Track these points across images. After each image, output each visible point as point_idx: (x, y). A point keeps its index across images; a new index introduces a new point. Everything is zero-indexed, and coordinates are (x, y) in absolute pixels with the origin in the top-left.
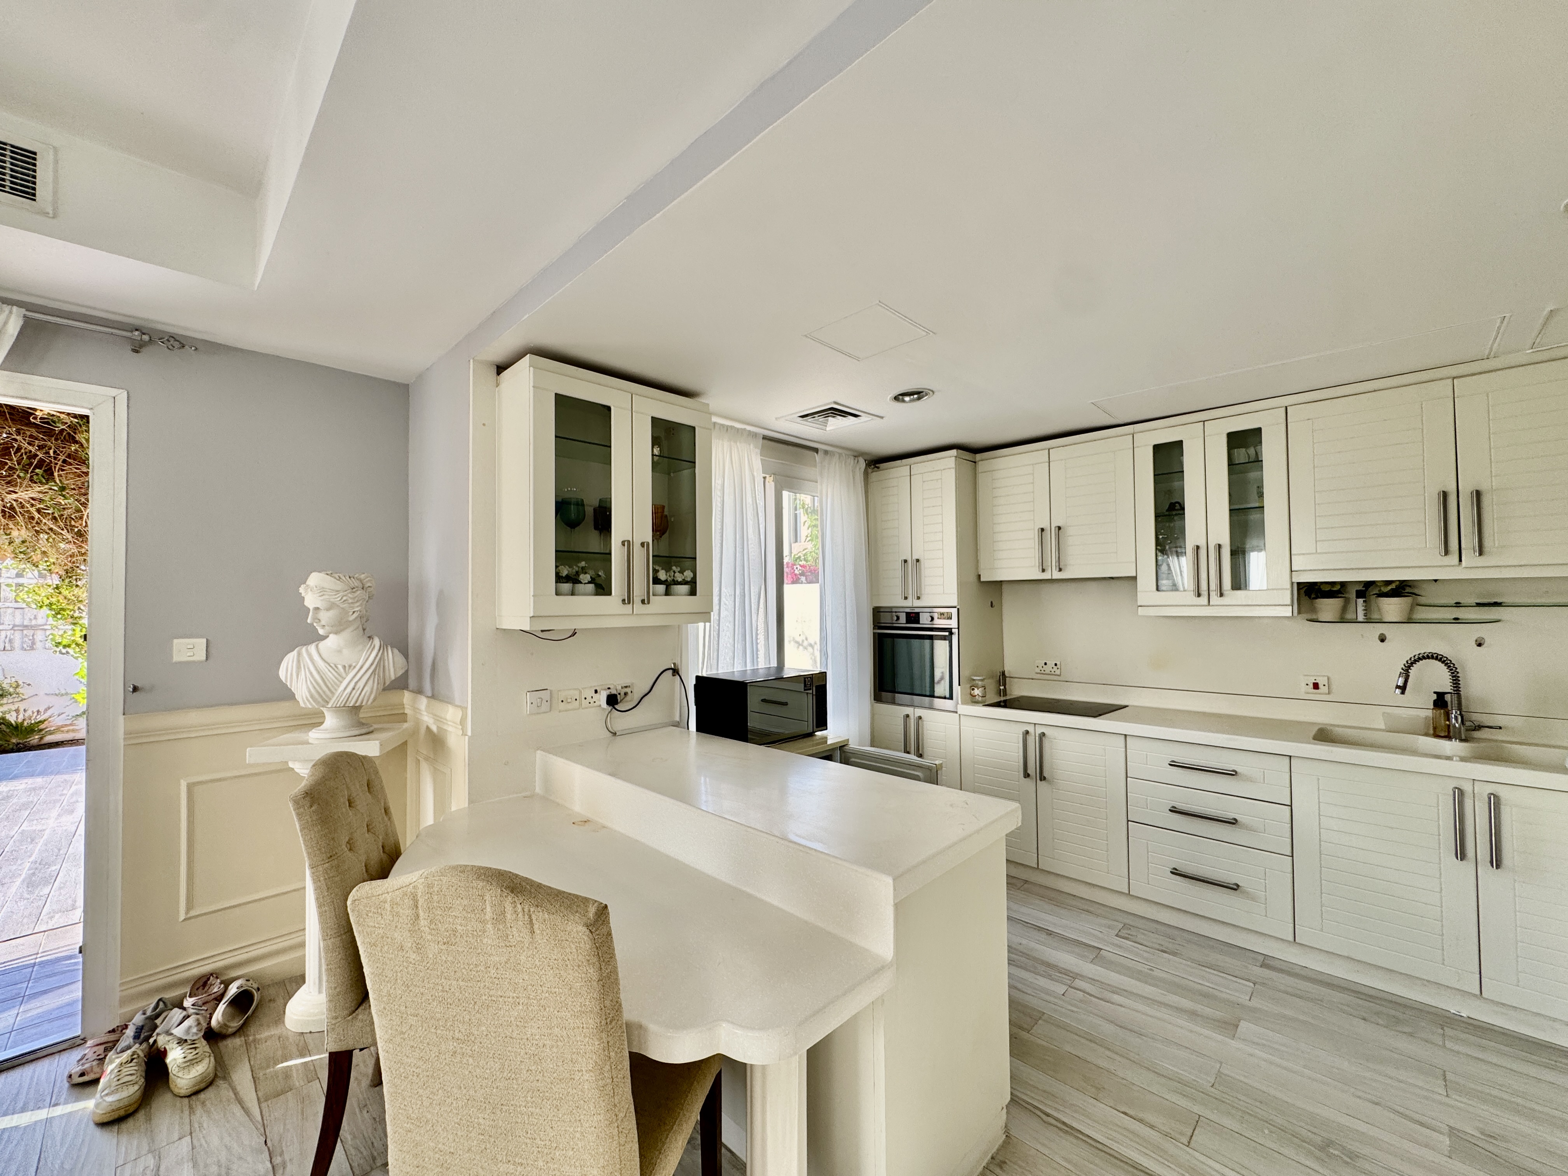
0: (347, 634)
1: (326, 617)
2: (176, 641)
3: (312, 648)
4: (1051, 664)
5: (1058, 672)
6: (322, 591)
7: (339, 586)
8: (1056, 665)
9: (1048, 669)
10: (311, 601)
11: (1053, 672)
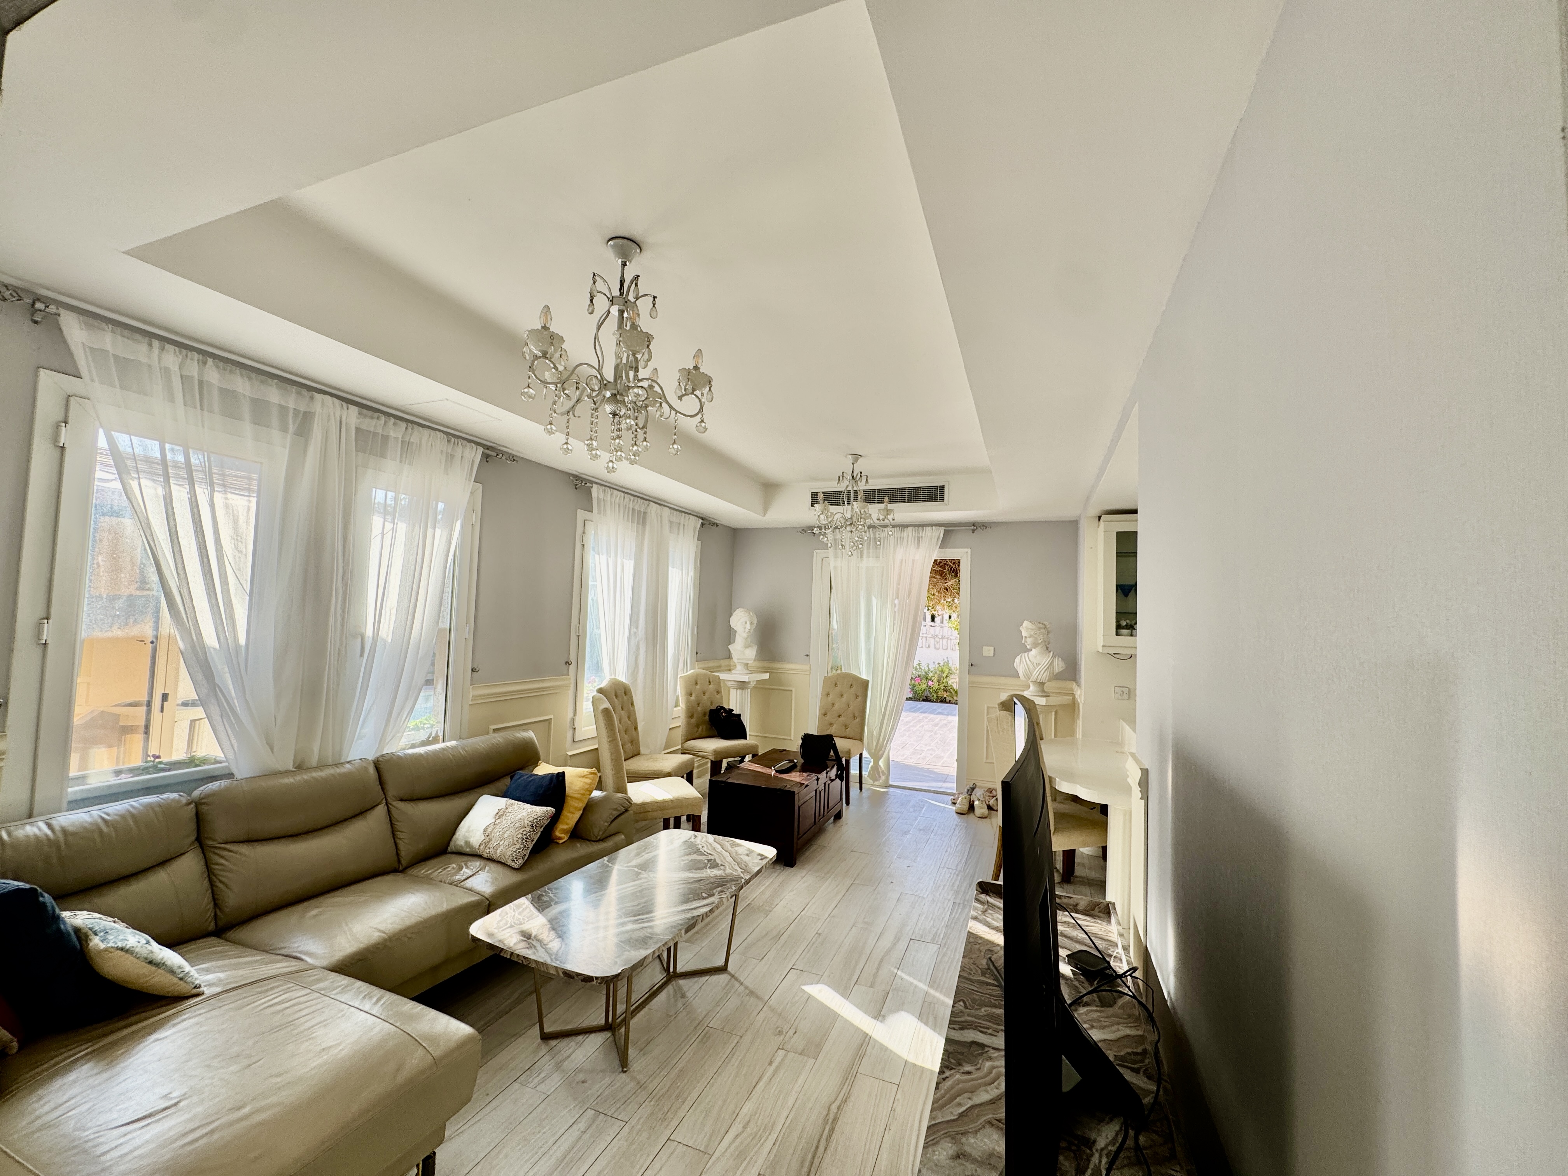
0: (1038, 649)
1: (1029, 640)
2: (984, 647)
3: (1026, 654)
6: (1027, 629)
7: (1034, 627)
10: (1024, 634)
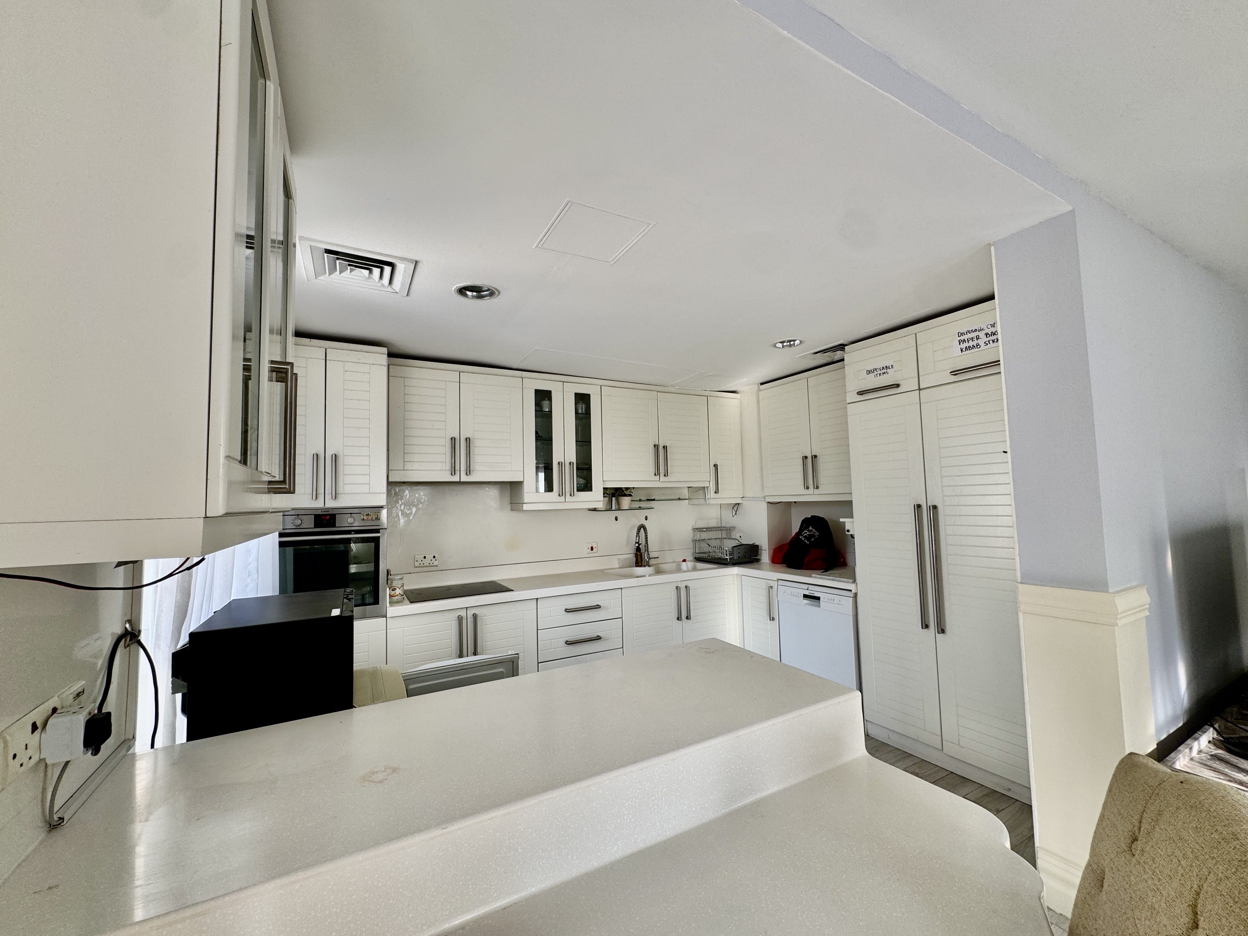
4: (429, 557)
5: (436, 563)
8: (434, 557)
9: (426, 562)
11: (431, 564)
